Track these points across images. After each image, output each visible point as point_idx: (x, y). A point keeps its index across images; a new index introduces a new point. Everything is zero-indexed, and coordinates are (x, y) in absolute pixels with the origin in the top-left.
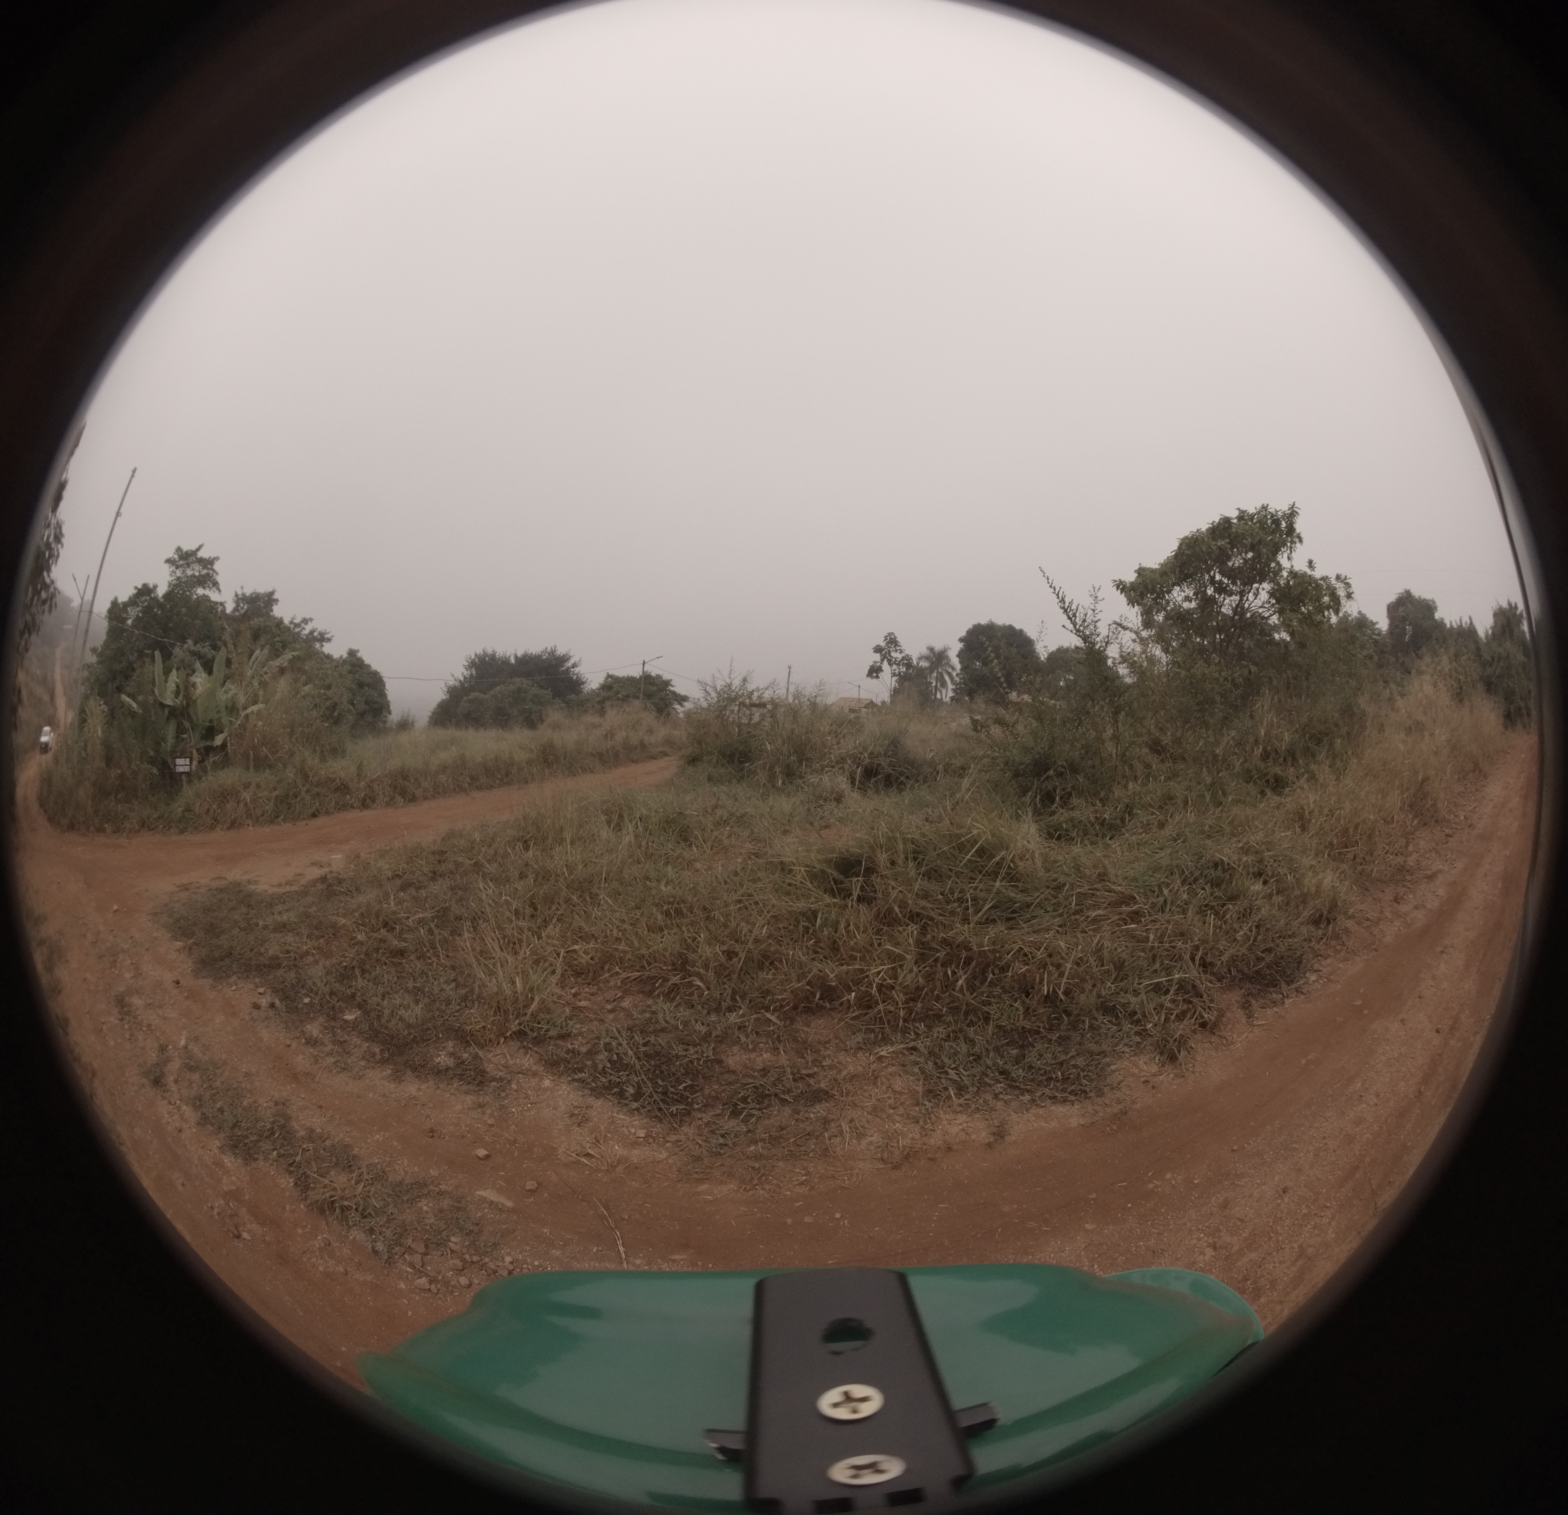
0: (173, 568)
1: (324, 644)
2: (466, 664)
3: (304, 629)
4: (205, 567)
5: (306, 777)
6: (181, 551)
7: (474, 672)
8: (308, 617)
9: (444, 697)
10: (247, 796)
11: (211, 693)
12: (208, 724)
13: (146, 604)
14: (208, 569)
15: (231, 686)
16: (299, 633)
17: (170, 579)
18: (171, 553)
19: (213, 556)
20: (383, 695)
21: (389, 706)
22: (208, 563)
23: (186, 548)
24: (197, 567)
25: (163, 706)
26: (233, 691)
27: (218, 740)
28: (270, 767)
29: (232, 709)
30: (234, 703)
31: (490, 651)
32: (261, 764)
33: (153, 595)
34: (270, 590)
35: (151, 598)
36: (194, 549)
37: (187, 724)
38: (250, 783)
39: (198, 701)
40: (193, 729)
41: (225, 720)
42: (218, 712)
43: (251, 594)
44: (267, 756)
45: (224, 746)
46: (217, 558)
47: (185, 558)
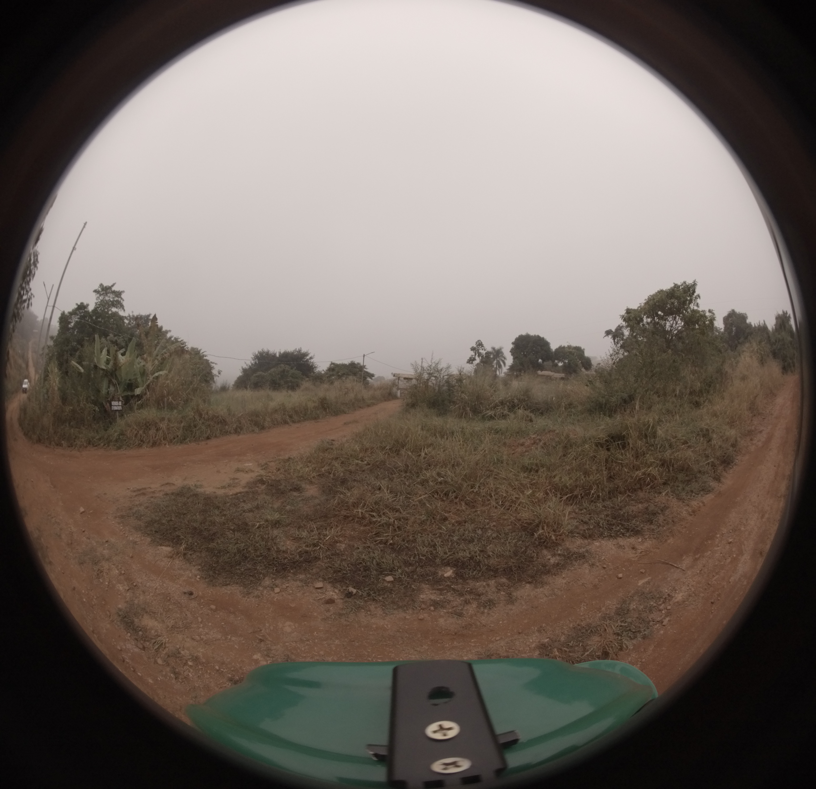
0: (98, 295)
2: (253, 357)
4: (116, 296)
5: (200, 415)
6: (103, 286)
7: (256, 361)
9: (241, 374)
10: (163, 426)
12: (129, 382)
13: (82, 314)
17: (96, 301)
18: (97, 287)
19: (121, 290)
22: (118, 294)
23: (105, 284)
24: (112, 296)
26: (143, 363)
27: (137, 392)
29: (144, 374)
30: (145, 370)
31: (265, 350)
35: (85, 311)
36: (110, 285)
37: (115, 381)
38: (164, 418)
39: (122, 368)
40: (119, 384)
41: (140, 380)
42: (135, 375)
43: (137, 315)
45: (141, 395)
46: (124, 291)
47: (105, 290)
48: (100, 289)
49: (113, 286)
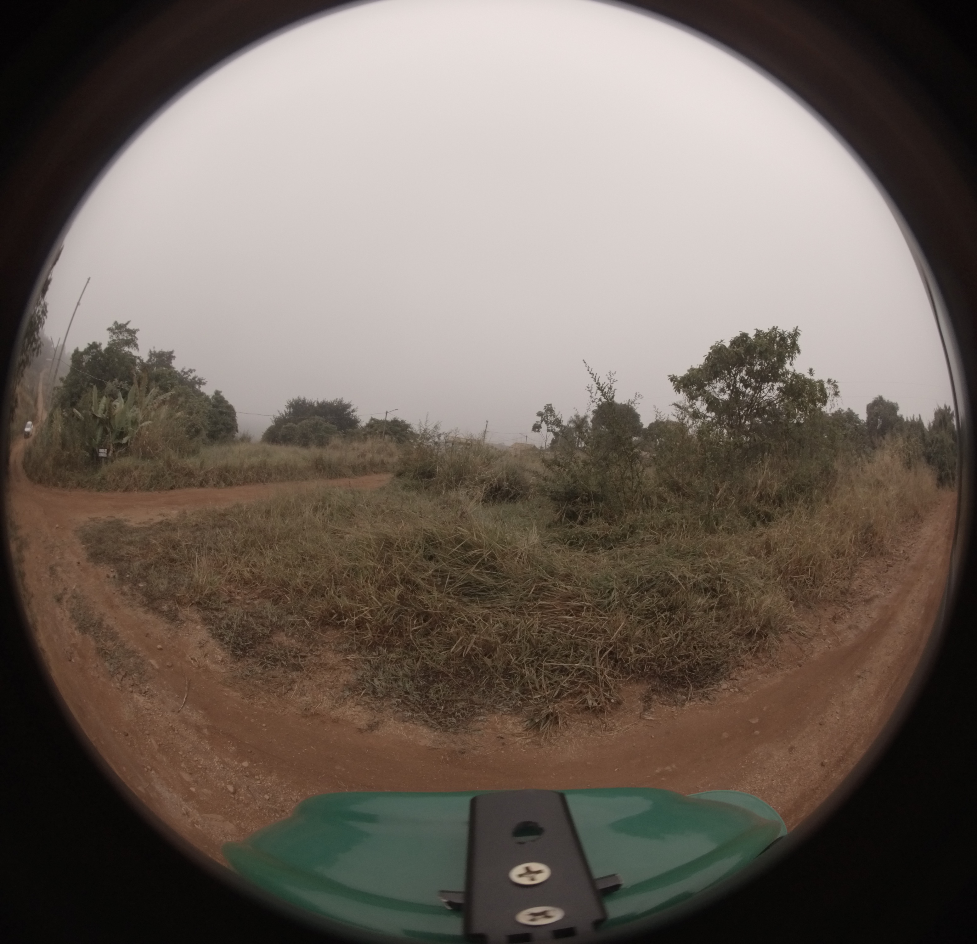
0: (112, 334)
1: (201, 386)
2: (287, 405)
3: (190, 375)
4: (130, 335)
5: (169, 466)
6: (117, 324)
7: (292, 410)
8: (192, 369)
9: (273, 424)
10: (136, 474)
11: (123, 413)
12: (120, 430)
13: (94, 354)
14: (132, 336)
15: (136, 409)
16: (187, 378)
17: (109, 340)
18: (111, 325)
19: (136, 328)
20: (234, 420)
21: (237, 427)
22: (132, 332)
23: (120, 322)
24: (126, 334)
25: (95, 417)
26: (138, 412)
27: (125, 440)
28: (152, 458)
29: (135, 423)
30: (136, 419)
31: (302, 398)
32: (146, 456)
33: (98, 349)
34: (171, 350)
35: (98, 351)
36: (124, 323)
37: (109, 429)
38: (138, 466)
39: (116, 416)
40: (112, 432)
41: (130, 429)
42: (127, 424)
43: (159, 352)
44: (150, 452)
45: (127, 443)
46: (138, 330)
47: (119, 328)
48: (114, 327)
49: (127, 324)
